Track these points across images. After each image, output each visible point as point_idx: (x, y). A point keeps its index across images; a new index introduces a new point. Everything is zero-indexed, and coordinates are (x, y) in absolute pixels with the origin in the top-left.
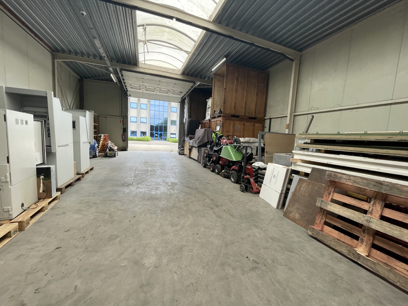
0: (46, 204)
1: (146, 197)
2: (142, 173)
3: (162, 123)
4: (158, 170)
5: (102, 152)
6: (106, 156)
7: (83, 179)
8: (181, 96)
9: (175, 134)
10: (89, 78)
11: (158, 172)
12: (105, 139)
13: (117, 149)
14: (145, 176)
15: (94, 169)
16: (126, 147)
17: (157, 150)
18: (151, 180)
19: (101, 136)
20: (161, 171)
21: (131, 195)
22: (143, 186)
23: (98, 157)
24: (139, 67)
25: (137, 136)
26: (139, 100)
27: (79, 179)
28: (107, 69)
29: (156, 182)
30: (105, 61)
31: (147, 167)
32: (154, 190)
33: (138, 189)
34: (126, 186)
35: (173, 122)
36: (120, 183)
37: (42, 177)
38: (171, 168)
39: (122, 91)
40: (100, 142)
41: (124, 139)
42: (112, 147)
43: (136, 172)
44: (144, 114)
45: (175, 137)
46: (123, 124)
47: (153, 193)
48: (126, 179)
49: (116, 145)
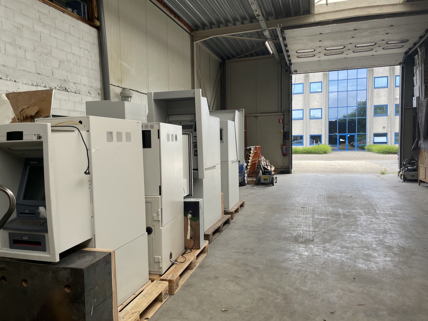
0: (194, 259)
1: (347, 274)
2: (328, 220)
3: (353, 115)
4: (361, 215)
5: (252, 175)
6: (258, 183)
7: (233, 222)
8: (403, 50)
9: (385, 135)
10: (234, 57)
11: (363, 219)
12: (256, 154)
13: (274, 171)
14: (334, 226)
15: (245, 206)
16: (289, 166)
17: (348, 172)
18: (349, 237)
19: (250, 149)
20: (368, 218)
21: (316, 264)
22: (334, 248)
23: (247, 185)
24: (314, 14)
25: (303, 145)
26: (307, 78)
27: (227, 222)
28: (260, 35)
29: (362, 241)
30: (258, 21)
31: (336, 207)
32: (361, 261)
33: (328, 254)
34: (302, 243)
35: (381, 110)
36: (290, 235)
37: (190, 216)
38: (392, 213)
39: (282, 66)
40: (249, 159)
41: (285, 152)
42: (266, 167)
43: (316, 217)
44: (316, 101)
45: (385, 141)
46: (284, 124)
47: (360, 266)
48: (299, 229)
49: (272, 164)
